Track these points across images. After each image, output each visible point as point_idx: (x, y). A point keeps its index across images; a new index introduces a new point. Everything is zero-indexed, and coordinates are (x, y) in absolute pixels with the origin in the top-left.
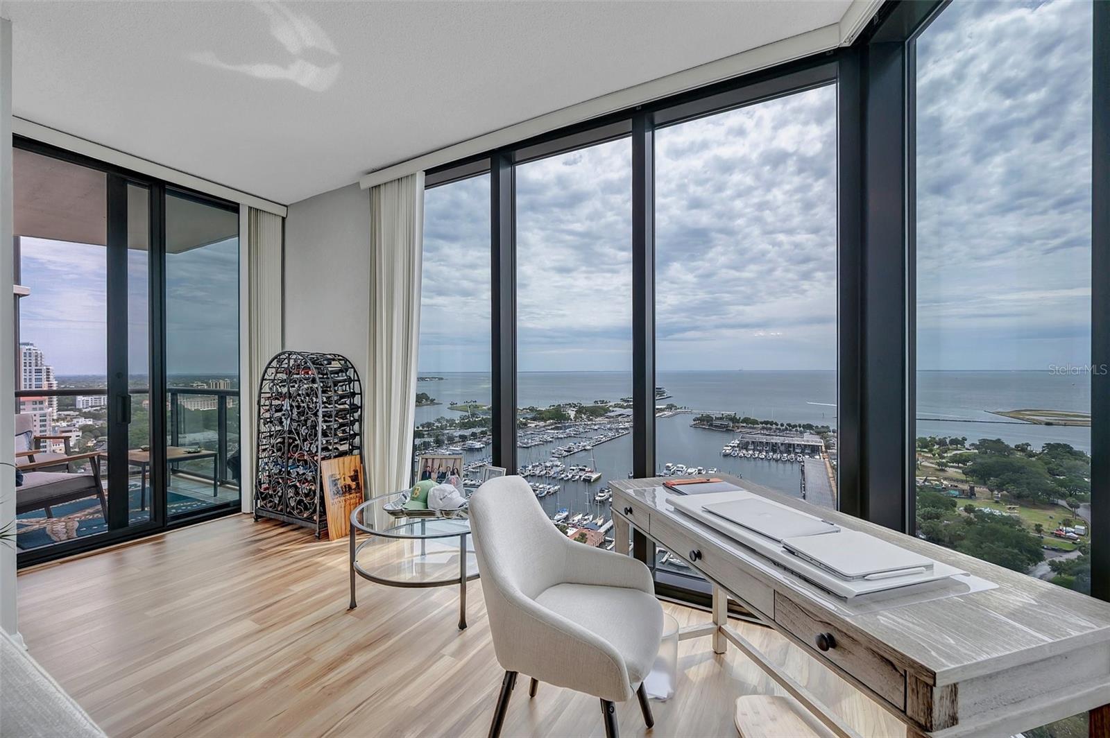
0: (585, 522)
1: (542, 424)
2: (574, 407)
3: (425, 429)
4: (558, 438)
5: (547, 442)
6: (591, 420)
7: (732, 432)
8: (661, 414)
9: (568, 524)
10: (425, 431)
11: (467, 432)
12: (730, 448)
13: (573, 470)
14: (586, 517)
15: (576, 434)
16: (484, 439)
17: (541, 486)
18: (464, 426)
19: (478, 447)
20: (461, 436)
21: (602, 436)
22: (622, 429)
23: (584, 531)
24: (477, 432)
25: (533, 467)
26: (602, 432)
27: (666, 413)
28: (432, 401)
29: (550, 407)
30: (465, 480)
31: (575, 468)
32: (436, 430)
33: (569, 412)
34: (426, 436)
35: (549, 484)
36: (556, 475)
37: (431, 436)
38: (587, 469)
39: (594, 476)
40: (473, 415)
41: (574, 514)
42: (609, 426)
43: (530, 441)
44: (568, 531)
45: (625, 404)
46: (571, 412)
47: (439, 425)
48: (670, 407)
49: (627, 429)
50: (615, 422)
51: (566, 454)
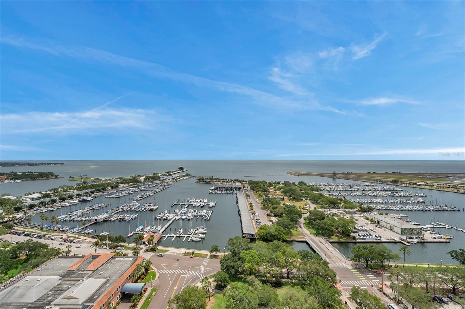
0: (152, 230)
1: (126, 185)
2: (143, 177)
3: (52, 192)
4: (135, 192)
5: (129, 194)
6: (152, 182)
7: (211, 184)
8: (183, 178)
9: (143, 232)
10: (52, 193)
11: (82, 192)
12: (211, 190)
13: (145, 206)
14: (153, 227)
15: (145, 189)
16: (93, 195)
17: (128, 216)
18: (78, 189)
19: (89, 199)
20: (77, 195)
21: (157, 189)
22: (166, 185)
23: (153, 234)
24: (88, 191)
25: (123, 207)
26: (157, 187)
27: (185, 177)
28: (56, 176)
29: (131, 177)
30: (81, 218)
31: (145, 205)
32: (60, 192)
33: (141, 179)
34: (52, 196)
35: (132, 214)
36: (136, 209)
37: (57, 196)
38: (151, 205)
39: (155, 208)
40: (85, 183)
41: (147, 227)
42: (161, 184)
43: (120, 194)
44: (144, 235)
45: (168, 174)
46: (142, 179)
47: (62, 189)
48: (187, 175)
49: (169, 185)
50: (163, 182)
51: (140, 199)
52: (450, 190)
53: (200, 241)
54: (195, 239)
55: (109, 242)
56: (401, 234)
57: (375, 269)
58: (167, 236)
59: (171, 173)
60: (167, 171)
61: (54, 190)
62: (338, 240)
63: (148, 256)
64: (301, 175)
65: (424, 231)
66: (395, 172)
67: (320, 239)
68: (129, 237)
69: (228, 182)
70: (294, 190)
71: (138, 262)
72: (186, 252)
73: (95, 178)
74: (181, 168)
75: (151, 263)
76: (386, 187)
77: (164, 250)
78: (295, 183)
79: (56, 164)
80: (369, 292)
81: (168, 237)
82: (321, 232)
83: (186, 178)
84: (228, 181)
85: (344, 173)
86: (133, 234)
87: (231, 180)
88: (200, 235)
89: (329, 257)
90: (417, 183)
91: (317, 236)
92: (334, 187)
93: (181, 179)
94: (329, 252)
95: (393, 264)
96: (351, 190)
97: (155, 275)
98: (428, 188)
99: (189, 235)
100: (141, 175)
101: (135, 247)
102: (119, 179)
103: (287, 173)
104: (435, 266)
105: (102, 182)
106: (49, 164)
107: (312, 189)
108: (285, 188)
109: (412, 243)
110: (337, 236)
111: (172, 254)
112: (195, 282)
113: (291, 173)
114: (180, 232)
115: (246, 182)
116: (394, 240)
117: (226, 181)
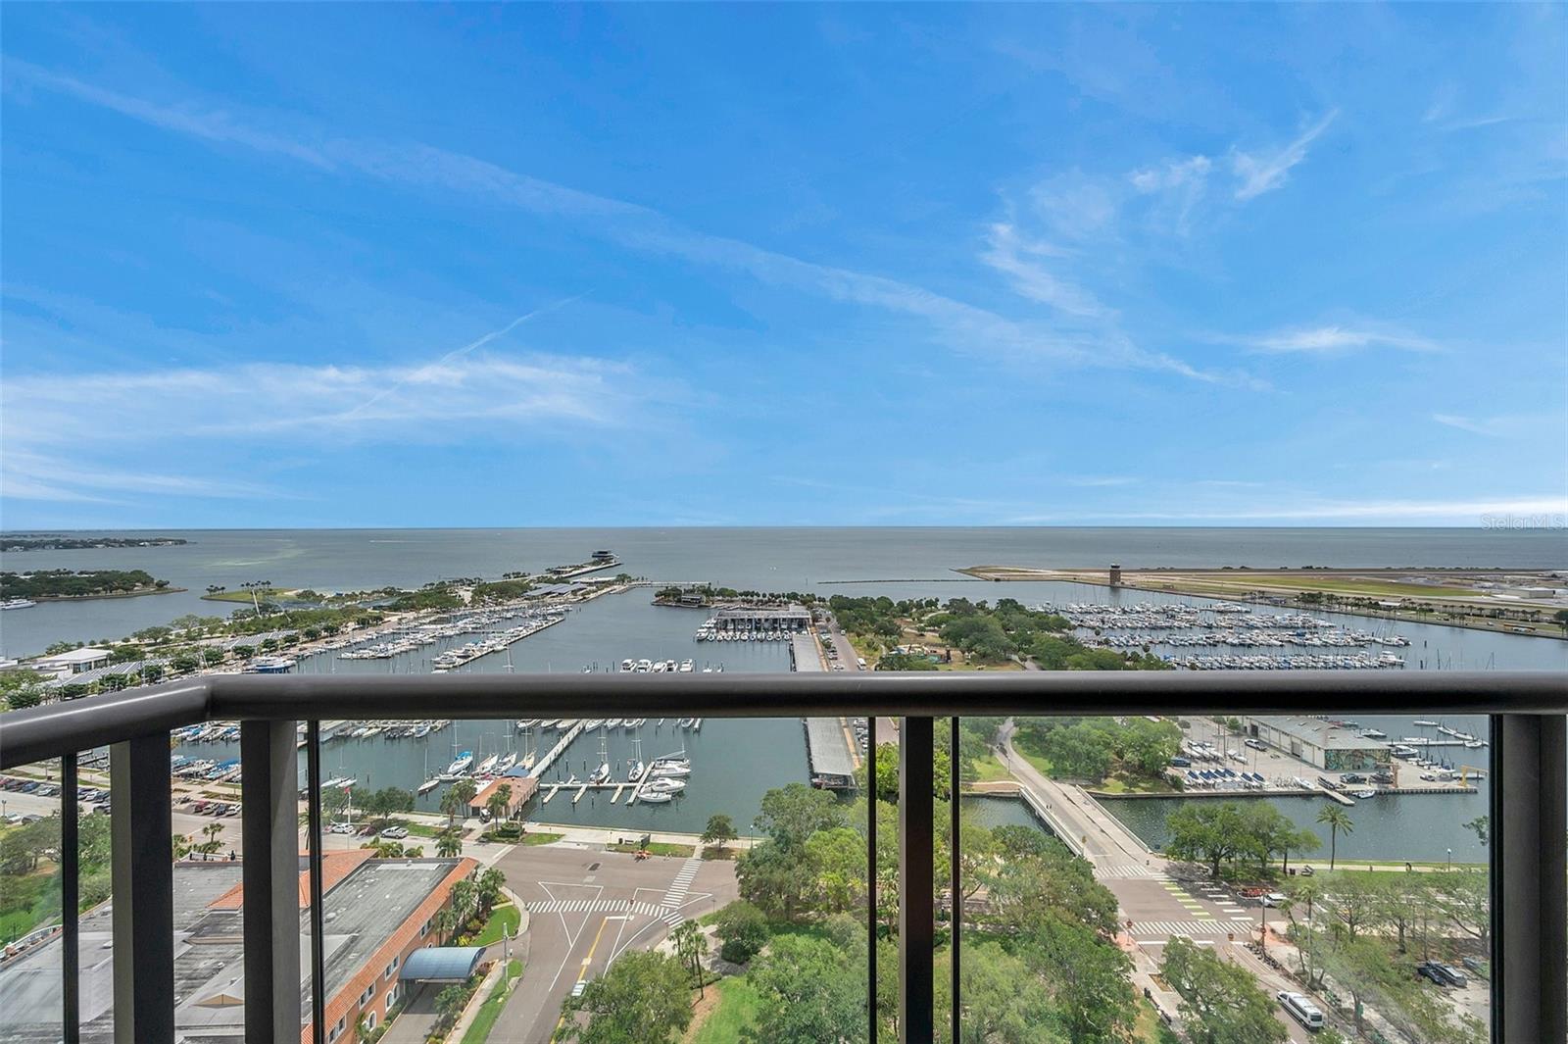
0: (504, 768)
1: (411, 615)
2: (469, 585)
3: (147, 641)
4: (444, 637)
5: (423, 645)
6: (501, 604)
7: (706, 610)
8: (609, 589)
9: (473, 776)
10: (148, 645)
11: (255, 641)
12: (705, 630)
14: (506, 760)
15: (477, 628)
16: (293, 651)
18: (240, 628)
19: (282, 665)
20: (237, 650)
21: (521, 628)
22: (552, 614)
23: (507, 782)
24: (275, 638)
26: (519, 622)
27: (615, 586)
28: (161, 585)
29: (425, 586)
32: (175, 641)
33: (461, 593)
34: (149, 656)
37: (164, 655)
40: (264, 608)
41: (485, 758)
42: (531, 611)
43: (390, 646)
44: (476, 786)
45: (555, 578)
46: (466, 595)
47: (183, 632)
48: (622, 579)
49: (560, 614)
50: (540, 604)
51: (462, 661)
52: (1482, 623)
53: (667, 802)
54: (652, 797)
55: (354, 812)
56: (1326, 768)
57: (1242, 881)
58: (556, 786)
59: (566, 572)
60: (554, 566)
61: (154, 633)
62: (1124, 791)
63: (493, 856)
64: (1006, 578)
65: (1397, 757)
66: (1311, 567)
67: (1066, 788)
68: (423, 792)
69: (762, 601)
70: (982, 629)
71: (458, 876)
72: (621, 840)
73: (301, 591)
74: (602, 557)
75: (504, 880)
76: (1282, 616)
77: (546, 834)
78: (987, 606)
79: (155, 543)
80: (1222, 956)
81: (559, 789)
82: (1071, 766)
83: (618, 588)
84: (761, 598)
85: (1147, 570)
86: (436, 782)
87: (772, 595)
88: (668, 781)
89: (1096, 848)
90: (1380, 603)
91: (1055, 779)
92: (1116, 617)
93: (604, 591)
94: (1094, 831)
95: (1298, 866)
96: (1170, 628)
97: (517, 919)
98: (1415, 617)
99: (630, 782)
100: (461, 580)
101: (446, 826)
102: (386, 593)
103: (960, 571)
104: (1429, 869)
105: (326, 605)
106: (131, 543)
107: (1043, 622)
108: (953, 621)
109: (1359, 797)
110: (1120, 777)
111: (574, 846)
112: (651, 941)
113: (972, 571)
114: (599, 773)
115: (824, 600)
116: (1302, 787)
117: (755, 598)
